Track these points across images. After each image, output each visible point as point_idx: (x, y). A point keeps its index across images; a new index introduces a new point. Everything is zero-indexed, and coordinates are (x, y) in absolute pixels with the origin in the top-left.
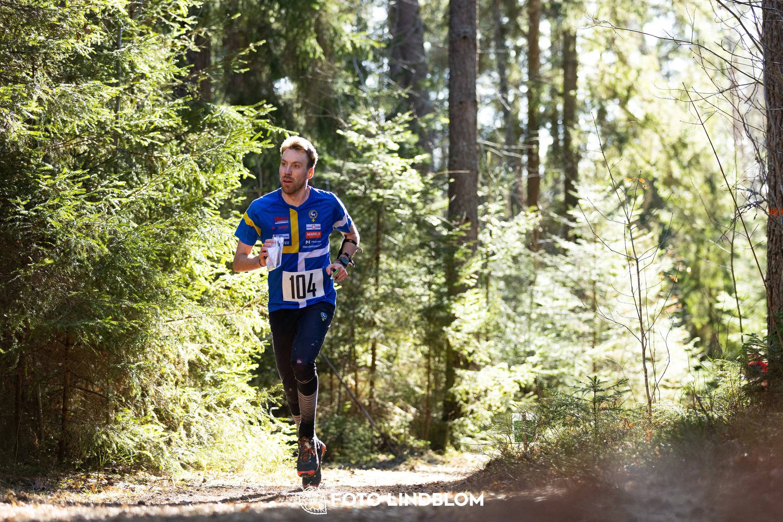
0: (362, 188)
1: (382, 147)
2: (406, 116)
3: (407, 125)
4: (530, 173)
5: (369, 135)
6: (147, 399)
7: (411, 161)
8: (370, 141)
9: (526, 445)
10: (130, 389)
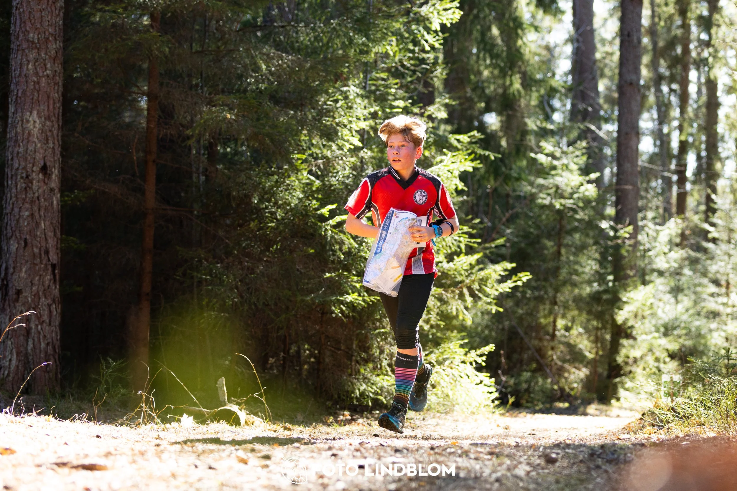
0: (549, 198)
1: (565, 168)
2: (584, 144)
3: (584, 151)
4: (679, 188)
5: (554, 157)
6: (382, 356)
7: (587, 178)
8: (555, 163)
9: (673, 401)
10: (370, 348)
